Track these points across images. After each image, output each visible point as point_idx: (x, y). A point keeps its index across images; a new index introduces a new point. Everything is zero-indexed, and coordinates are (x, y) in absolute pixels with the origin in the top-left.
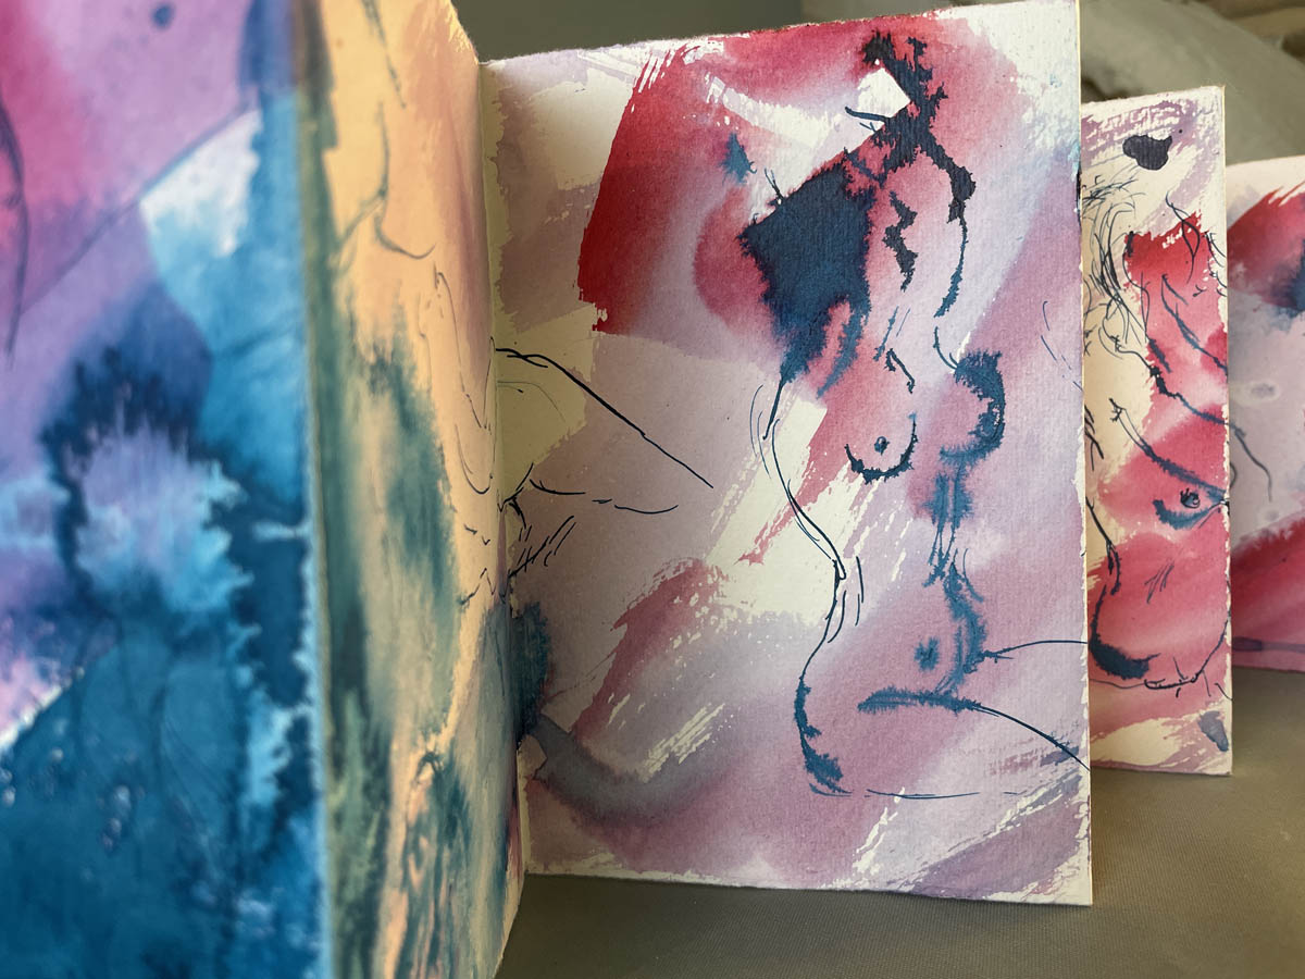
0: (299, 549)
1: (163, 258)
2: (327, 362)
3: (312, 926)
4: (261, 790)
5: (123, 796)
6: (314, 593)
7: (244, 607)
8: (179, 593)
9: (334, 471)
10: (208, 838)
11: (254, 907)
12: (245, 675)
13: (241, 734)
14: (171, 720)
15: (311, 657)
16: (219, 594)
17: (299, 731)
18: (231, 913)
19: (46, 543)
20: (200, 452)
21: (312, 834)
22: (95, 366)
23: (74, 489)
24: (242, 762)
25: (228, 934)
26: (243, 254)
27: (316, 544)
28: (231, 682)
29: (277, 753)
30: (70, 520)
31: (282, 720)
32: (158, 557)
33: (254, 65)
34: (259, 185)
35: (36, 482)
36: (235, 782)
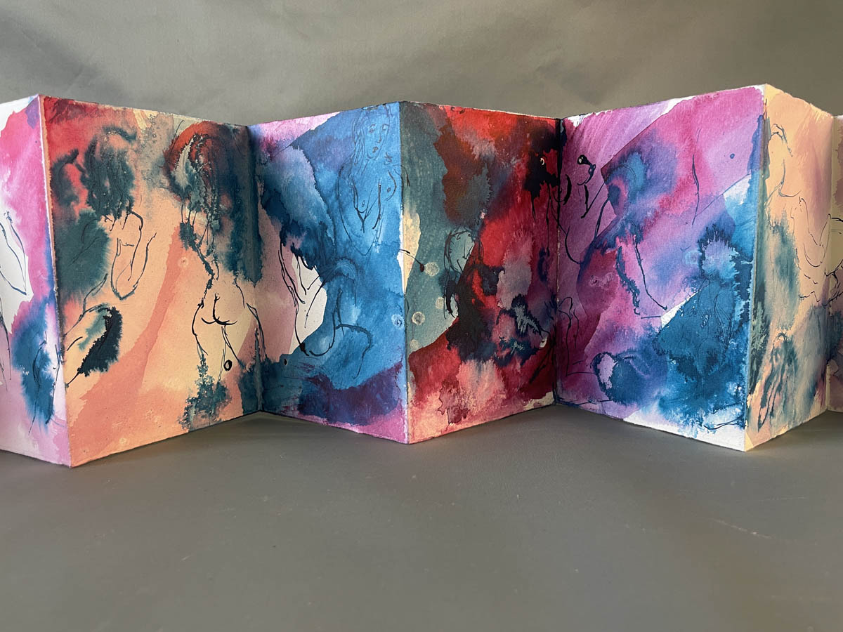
0: (751, 267)
1: (727, 206)
2: (761, 227)
3: (746, 348)
4: (737, 318)
5: (707, 316)
6: (753, 276)
7: (737, 278)
8: (723, 275)
9: (760, 251)
10: (724, 327)
11: (732, 343)
12: (736, 293)
13: (734, 305)
14: (718, 302)
15: (751, 290)
16: (732, 276)
17: (747, 306)
18: (728, 344)
19: (696, 263)
20: (730, 246)
21: (747, 328)
22: (710, 227)
23: (703, 252)
24: (734, 311)
25: (727, 348)
26: (744, 205)
27: (755, 266)
28: (733, 294)
29: (741, 310)
30: (702, 259)
31: (743, 303)
32: (719, 267)
33: (751, 166)
34: (750, 190)
35: (695, 251)
36: (731, 316)
